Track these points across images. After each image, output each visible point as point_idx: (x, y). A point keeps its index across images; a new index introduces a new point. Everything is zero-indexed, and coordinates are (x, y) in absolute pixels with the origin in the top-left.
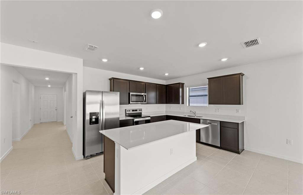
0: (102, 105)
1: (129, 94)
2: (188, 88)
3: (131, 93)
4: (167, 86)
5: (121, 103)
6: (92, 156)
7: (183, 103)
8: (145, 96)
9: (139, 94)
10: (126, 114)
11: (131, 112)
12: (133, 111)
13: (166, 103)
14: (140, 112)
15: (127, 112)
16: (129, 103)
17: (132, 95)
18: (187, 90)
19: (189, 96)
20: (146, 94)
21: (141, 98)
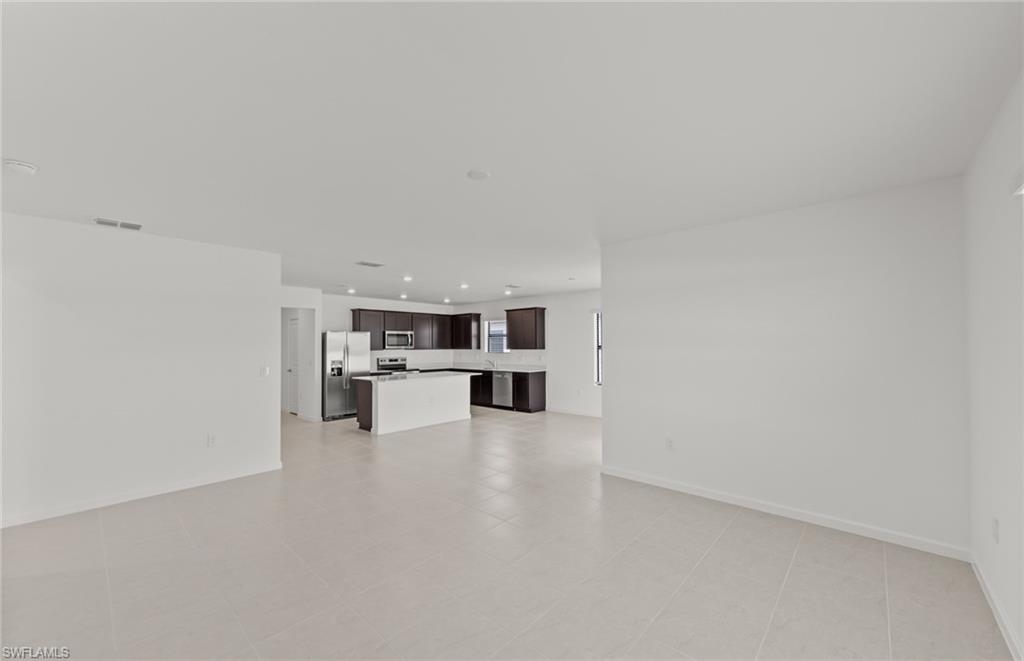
0: (347, 350)
1: (384, 333)
2: (486, 323)
3: (387, 332)
4: (454, 318)
5: (373, 348)
6: (334, 419)
7: (479, 347)
8: (411, 335)
9: (400, 333)
10: (378, 365)
11: (388, 363)
12: (391, 360)
13: (453, 347)
14: (403, 362)
15: (381, 363)
16: (384, 348)
17: (389, 335)
18: (485, 325)
19: (490, 336)
20: (412, 333)
21: (403, 339)
